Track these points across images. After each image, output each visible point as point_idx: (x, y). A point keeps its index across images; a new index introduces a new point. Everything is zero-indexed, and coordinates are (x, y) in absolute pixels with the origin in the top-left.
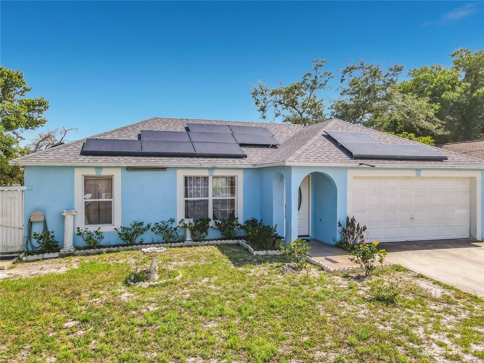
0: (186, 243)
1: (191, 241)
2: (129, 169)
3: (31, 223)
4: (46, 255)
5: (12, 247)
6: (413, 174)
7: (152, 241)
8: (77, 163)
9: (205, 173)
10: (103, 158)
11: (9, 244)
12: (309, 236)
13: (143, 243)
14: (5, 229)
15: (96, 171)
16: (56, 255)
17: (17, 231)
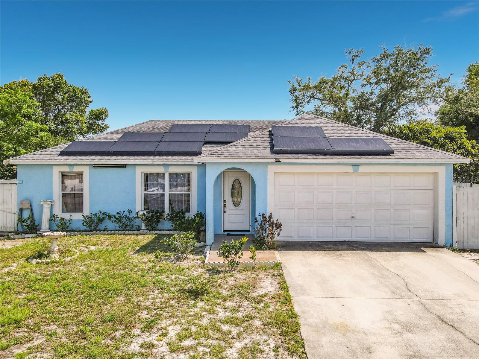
0: (141, 232)
1: (146, 230)
2: (95, 166)
3: (21, 210)
4: (27, 235)
5: (10, 228)
6: (350, 169)
7: (115, 229)
8: (51, 162)
9: (161, 170)
10: (75, 157)
11: (8, 225)
12: (250, 232)
13: (107, 230)
14: (5, 213)
15: (69, 168)
16: (34, 235)
17: (13, 215)
